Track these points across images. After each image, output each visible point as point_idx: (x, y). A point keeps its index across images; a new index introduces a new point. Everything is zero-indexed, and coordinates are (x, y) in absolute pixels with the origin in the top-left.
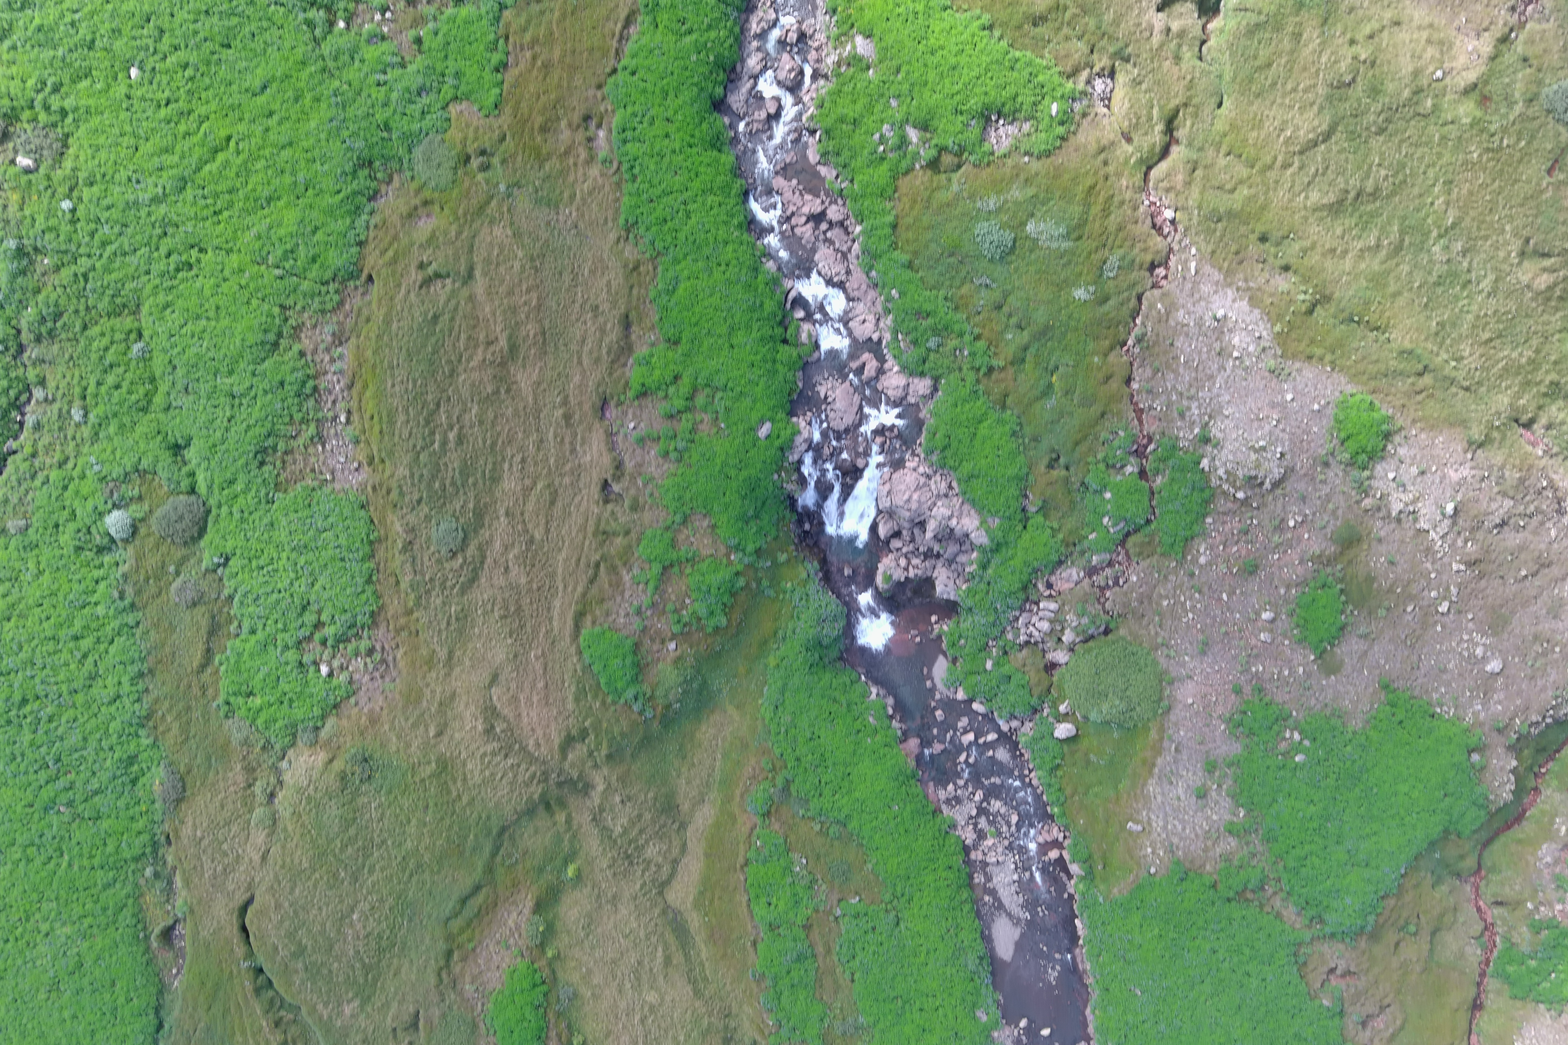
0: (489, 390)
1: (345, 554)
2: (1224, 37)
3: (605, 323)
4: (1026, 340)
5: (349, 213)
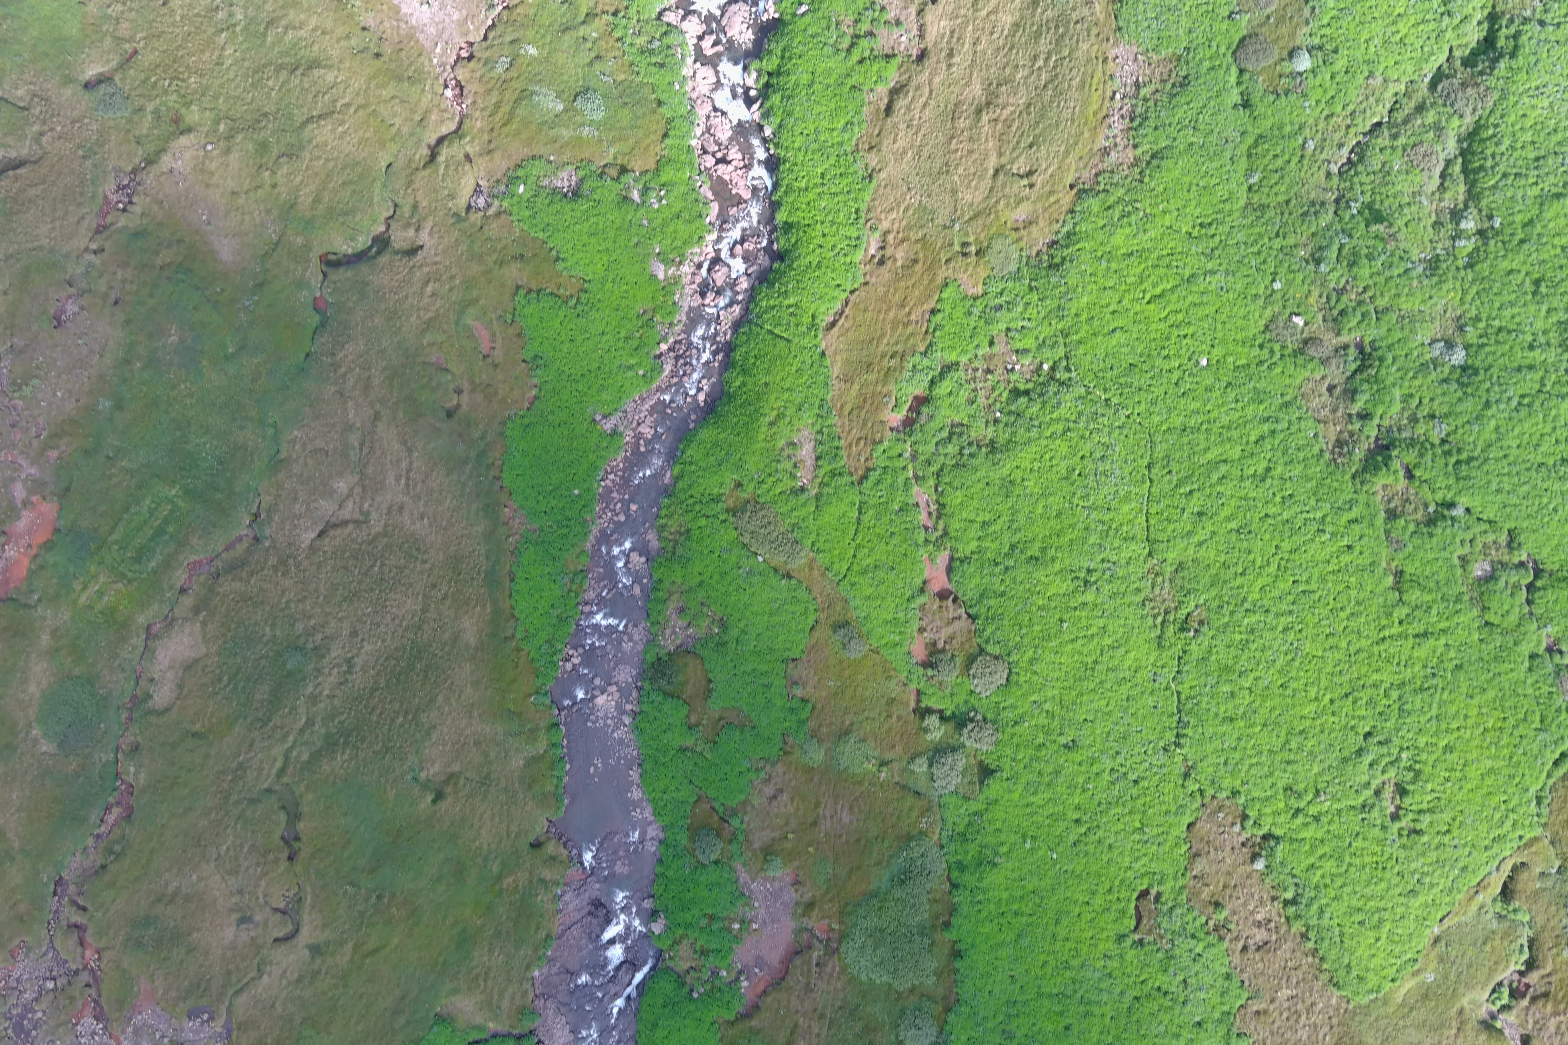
0: (1004, 88)
2: (375, 214)
3: (905, 114)
4: (582, 28)
5: (1075, 234)
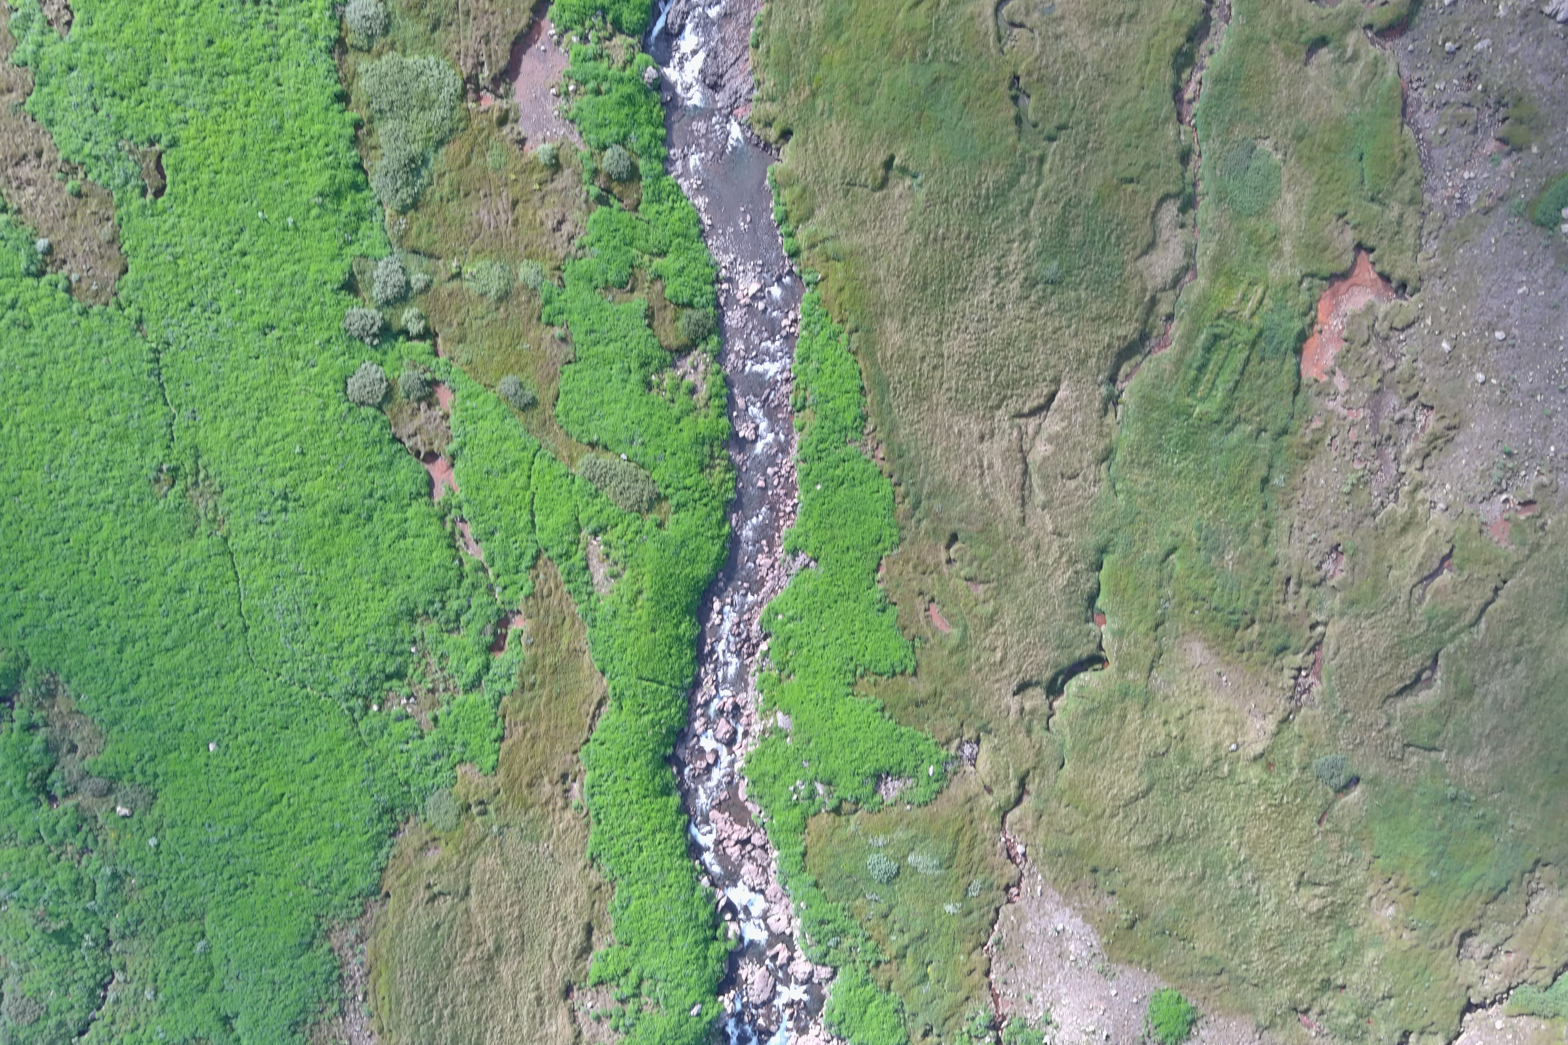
0: (478, 978)
2: (1066, 716)
3: (572, 930)
4: (906, 942)
5: (374, 848)
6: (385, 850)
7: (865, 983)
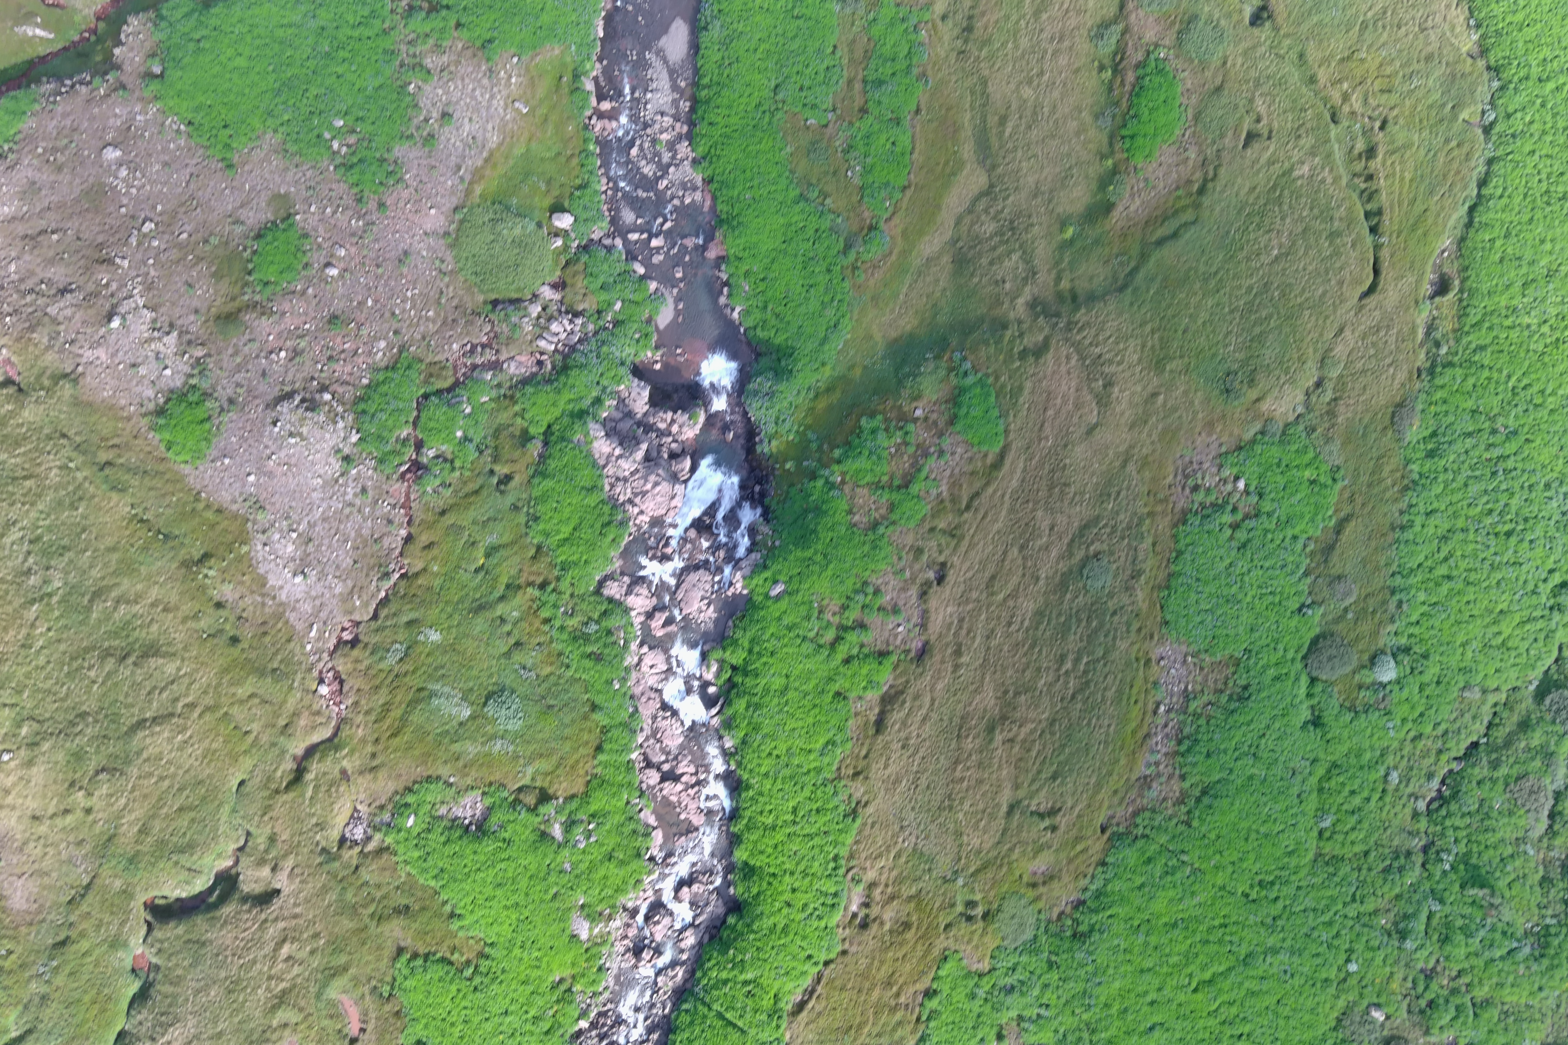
0: (1023, 698)
1: (1195, 585)
2: (219, 849)
3: (899, 730)
4: (500, 606)
5: (1106, 895)
6: (1093, 887)
7: (565, 567)
